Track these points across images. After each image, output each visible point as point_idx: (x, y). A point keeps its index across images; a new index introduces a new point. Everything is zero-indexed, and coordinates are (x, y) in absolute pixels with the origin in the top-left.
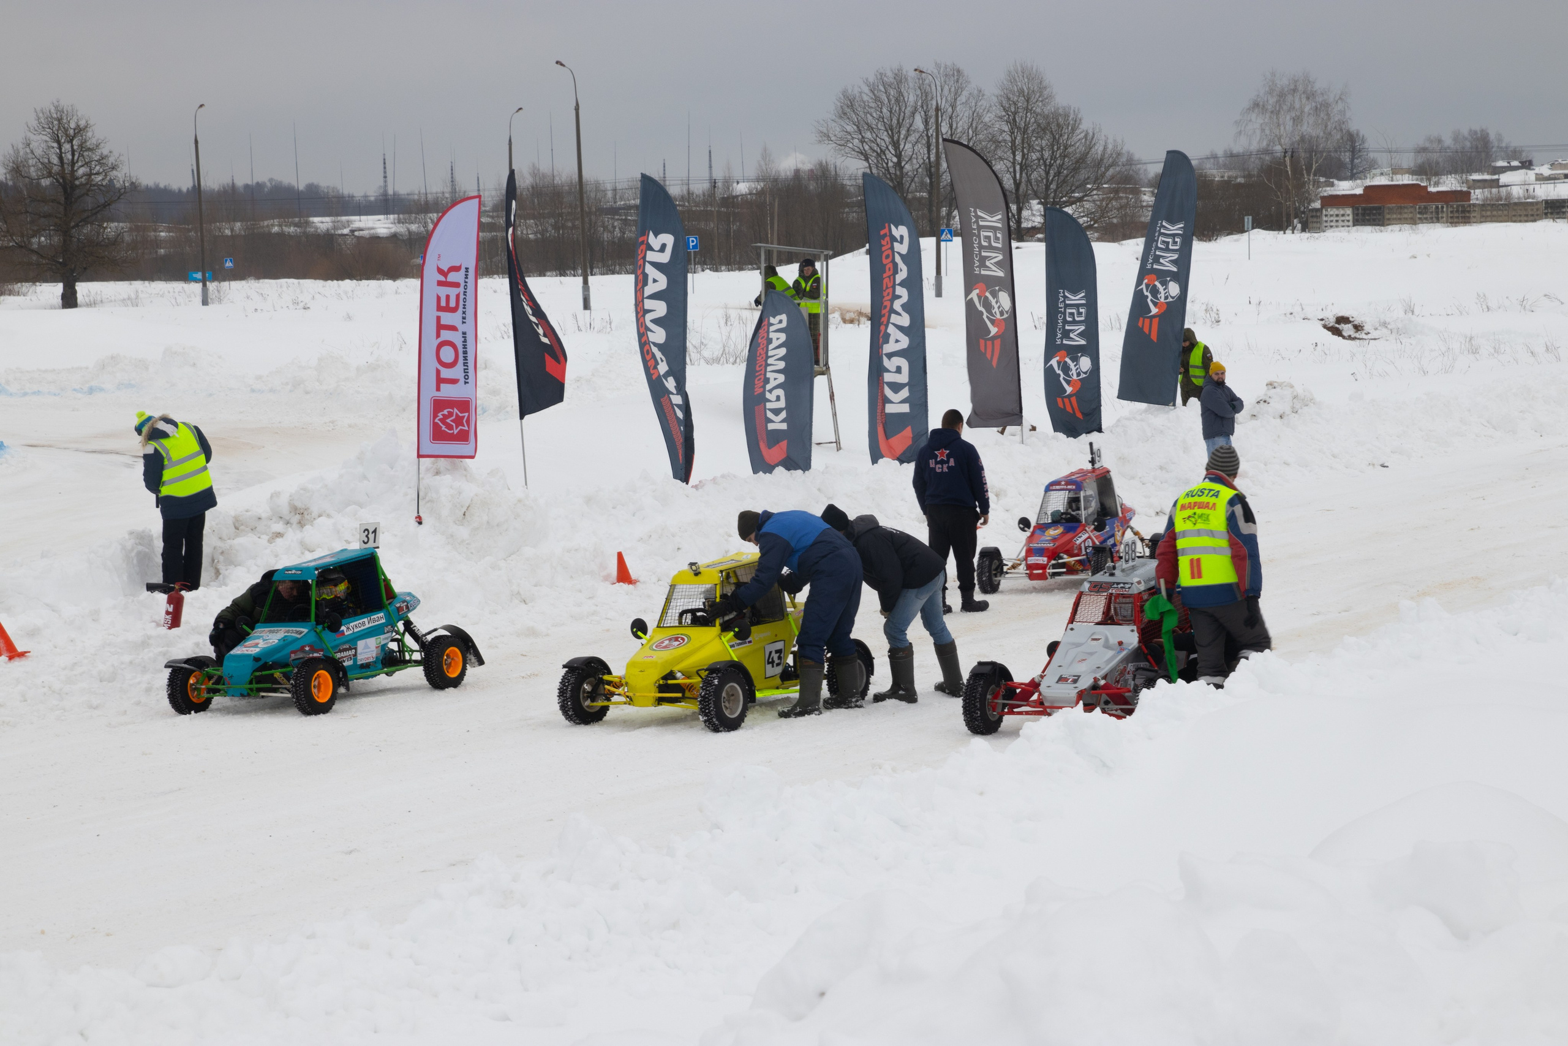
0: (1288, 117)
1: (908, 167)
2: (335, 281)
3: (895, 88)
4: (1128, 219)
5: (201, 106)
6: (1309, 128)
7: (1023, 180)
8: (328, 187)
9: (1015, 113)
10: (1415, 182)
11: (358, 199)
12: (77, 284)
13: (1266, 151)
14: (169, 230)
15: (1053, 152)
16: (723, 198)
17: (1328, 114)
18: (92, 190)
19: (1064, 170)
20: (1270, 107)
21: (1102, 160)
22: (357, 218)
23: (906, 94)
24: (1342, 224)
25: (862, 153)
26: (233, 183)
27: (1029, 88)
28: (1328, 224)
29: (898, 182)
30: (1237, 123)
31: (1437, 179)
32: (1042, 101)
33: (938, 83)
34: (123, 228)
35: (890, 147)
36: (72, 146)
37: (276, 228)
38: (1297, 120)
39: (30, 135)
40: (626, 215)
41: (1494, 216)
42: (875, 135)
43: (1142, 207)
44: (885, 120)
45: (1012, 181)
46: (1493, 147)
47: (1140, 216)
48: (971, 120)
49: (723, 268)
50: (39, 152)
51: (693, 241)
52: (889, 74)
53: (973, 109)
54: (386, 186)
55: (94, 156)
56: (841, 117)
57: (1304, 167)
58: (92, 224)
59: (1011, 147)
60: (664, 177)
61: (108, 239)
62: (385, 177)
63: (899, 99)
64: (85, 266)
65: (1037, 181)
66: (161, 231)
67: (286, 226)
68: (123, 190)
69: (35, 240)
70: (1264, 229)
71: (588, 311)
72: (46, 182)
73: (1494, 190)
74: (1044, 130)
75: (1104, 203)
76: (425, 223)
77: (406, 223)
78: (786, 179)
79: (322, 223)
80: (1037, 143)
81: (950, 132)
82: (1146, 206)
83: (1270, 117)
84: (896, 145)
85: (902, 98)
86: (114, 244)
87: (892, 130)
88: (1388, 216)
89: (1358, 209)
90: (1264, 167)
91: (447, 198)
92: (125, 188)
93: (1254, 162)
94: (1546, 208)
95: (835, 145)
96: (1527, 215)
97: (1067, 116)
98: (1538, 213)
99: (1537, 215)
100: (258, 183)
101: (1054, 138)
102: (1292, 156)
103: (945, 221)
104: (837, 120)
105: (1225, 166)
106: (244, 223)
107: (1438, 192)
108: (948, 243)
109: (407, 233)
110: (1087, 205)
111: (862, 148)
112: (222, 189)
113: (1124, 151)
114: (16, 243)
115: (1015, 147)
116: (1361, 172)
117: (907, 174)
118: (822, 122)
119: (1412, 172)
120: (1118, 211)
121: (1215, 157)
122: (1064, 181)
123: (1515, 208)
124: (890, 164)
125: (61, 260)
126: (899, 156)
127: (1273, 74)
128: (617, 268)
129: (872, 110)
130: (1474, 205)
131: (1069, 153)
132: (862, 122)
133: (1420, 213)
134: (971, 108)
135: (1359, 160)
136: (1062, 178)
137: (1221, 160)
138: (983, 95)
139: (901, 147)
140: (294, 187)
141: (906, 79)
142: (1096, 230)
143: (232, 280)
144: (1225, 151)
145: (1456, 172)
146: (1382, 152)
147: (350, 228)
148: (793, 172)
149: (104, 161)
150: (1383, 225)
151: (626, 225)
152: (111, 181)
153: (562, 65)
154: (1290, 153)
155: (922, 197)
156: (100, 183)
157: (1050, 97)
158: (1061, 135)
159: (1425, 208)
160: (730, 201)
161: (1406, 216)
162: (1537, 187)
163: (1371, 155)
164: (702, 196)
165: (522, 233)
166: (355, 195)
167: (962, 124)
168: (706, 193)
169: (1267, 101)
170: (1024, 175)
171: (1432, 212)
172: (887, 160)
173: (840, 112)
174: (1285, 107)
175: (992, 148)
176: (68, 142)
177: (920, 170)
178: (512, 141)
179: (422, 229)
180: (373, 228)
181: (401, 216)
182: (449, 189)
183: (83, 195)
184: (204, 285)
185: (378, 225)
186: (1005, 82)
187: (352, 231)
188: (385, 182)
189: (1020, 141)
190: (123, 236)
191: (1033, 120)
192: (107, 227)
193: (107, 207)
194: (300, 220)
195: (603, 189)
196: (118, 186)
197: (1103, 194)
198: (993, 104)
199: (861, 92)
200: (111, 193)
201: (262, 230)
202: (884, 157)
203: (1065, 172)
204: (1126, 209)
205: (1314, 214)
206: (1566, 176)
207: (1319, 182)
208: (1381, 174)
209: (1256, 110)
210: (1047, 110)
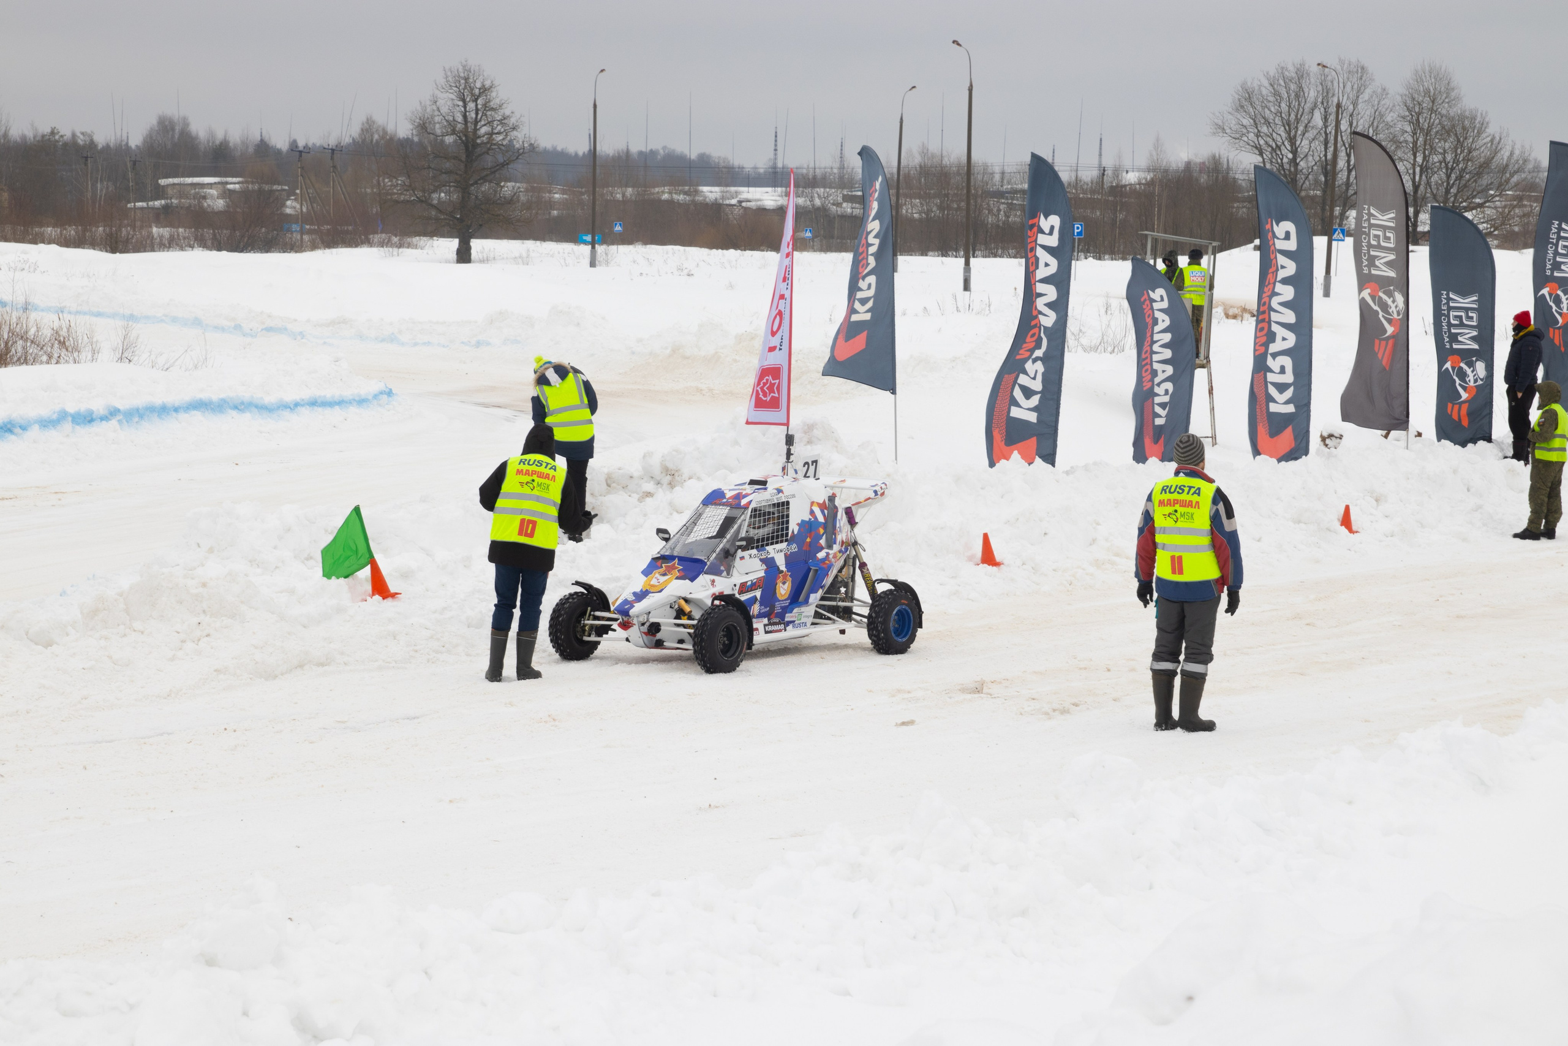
1: (1302, 164)
2: (720, 250)
3: (1296, 83)
4: (1530, 228)
5: (602, 71)
7: (1422, 183)
8: (719, 157)
9: (1419, 114)
11: (747, 170)
12: (472, 240)
14: (563, 192)
15: (1456, 156)
16: (1112, 186)
18: (493, 149)
19: (1467, 174)
21: (1507, 165)
22: (745, 189)
23: (1306, 90)
25: (1256, 148)
26: (628, 149)
27: (1435, 89)
29: (1291, 179)
32: (1448, 103)
33: (1341, 80)
34: (519, 188)
35: (1286, 143)
36: (477, 105)
37: (666, 195)
39: (437, 92)
40: (1013, 199)
42: (1271, 130)
44: (1283, 115)
45: (1410, 183)
48: (1372, 119)
49: (1107, 257)
50: (444, 110)
51: (1078, 228)
52: (1291, 68)
53: (1376, 108)
54: (776, 158)
55: (496, 116)
56: (1237, 110)
58: (490, 182)
59: (1413, 148)
61: (505, 198)
62: (776, 150)
63: (1299, 94)
64: (481, 223)
65: (1437, 184)
66: (555, 193)
67: (676, 193)
68: (522, 151)
69: (435, 196)
71: (968, 293)
72: (449, 139)
74: (1448, 132)
75: (1506, 210)
76: (812, 197)
78: (1177, 171)
79: (710, 193)
80: (1440, 145)
81: (1349, 129)
84: (1292, 140)
85: (1302, 94)
86: (510, 203)
87: (1289, 125)
91: (835, 174)
92: (524, 149)
95: (1230, 138)
97: (1473, 119)
100: (651, 150)
101: (1458, 141)
103: (1338, 221)
104: (1233, 112)
106: (636, 189)
108: (1340, 242)
110: (1488, 211)
111: (1257, 143)
112: (617, 155)
113: (1531, 159)
114: (417, 197)
115: (1417, 148)
117: (1301, 171)
118: (1218, 114)
120: (1520, 217)
122: (1465, 186)
124: (1285, 160)
125: (458, 216)
126: (1294, 152)
128: (1000, 252)
129: (1271, 105)
131: (1473, 156)
132: (1259, 116)
134: (1373, 106)
136: (1463, 182)
138: (1387, 94)
139: (1298, 143)
140: (686, 156)
141: (1308, 75)
142: (1496, 237)
143: (620, 245)
147: (738, 199)
148: (1182, 166)
149: (506, 121)
151: (1011, 209)
152: (511, 141)
153: (959, 44)
155: (1315, 196)
156: (500, 143)
157: (1458, 98)
158: (1466, 138)
160: (1119, 191)
164: (1090, 184)
165: (907, 212)
166: (744, 166)
167: (1362, 123)
168: (1094, 181)
170: (1424, 177)
172: (1283, 155)
173: (1237, 105)
175: (1393, 148)
176: (473, 101)
177: (1315, 168)
178: (904, 119)
179: (808, 203)
180: (760, 200)
182: (837, 165)
183: (484, 153)
184: (593, 247)
185: (765, 197)
186: (1411, 82)
187: (740, 202)
188: (776, 154)
189: (1422, 143)
190: (519, 196)
191: (1437, 121)
192: (504, 186)
193: (506, 167)
194: (690, 189)
195: (991, 172)
196: (517, 146)
197: (1506, 201)
198: (1396, 103)
199: (1260, 86)
200: (510, 153)
201: (652, 197)
202: (1279, 153)
203: (1467, 176)
204: (1529, 217)
210: (1453, 112)
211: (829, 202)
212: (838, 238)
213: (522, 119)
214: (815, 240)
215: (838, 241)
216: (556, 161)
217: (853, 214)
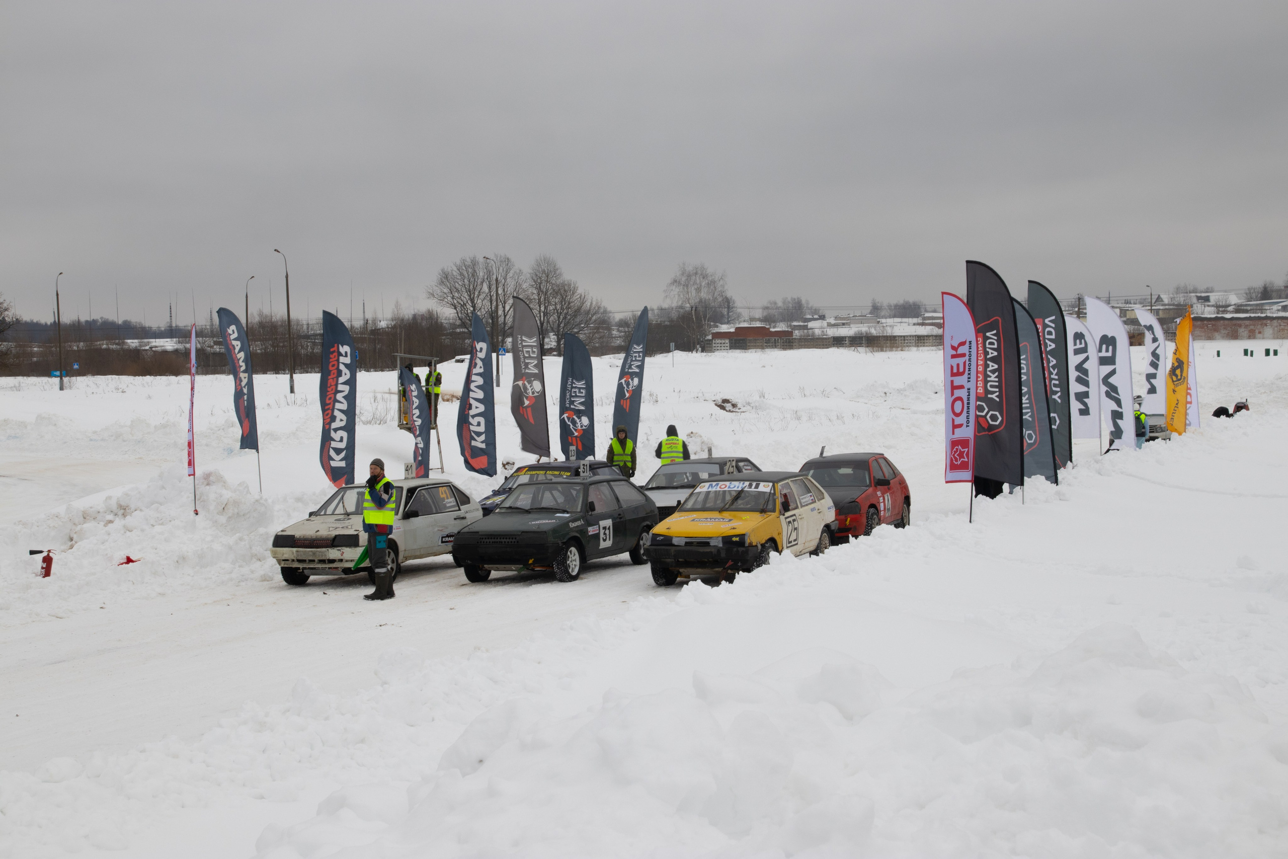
0: (693, 288)
1: (479, 313)
2: (141, 377)
3: (472, 268)
4: (605, 344)
5: (61, 273)
6: (704, 295)
7: (545, 322)
8: (136, 322)
9: (540, 283)
10: (763, 326)
11: (154, 329)
13: (681, 307)
14: (39, 347)
15: (562, 306)
16: (372, 330)
17: (715, 287)
19: (568, 315)
20: (683, 282)
21: (589, 310)
22: (154, 340)
23: (478, 272)
24: (723, 348)
25: (453, 305)
26: (79, 320)
27: (548, 270)
28: (716, 348)
29: (473, 321)
30: (665, 291)
31: (774, 324)
32: (555, 277)
33: (497, 266)
34: (11, 345)
35: (469, 302)
37: (105, 346)
38: (698, 290)
40: (315, 339)
41: (806, 345)
42: (460, 295)
43: (613, 337)
44: (466, 286)
46: (804, 307)
47: (611, 343)
48: (515, 287)
49: (372, 370)
52: (468, 260)
53: (517, 281)
54: (171, 322)
56: (440, 284)
57: (702, 316)
59: (539, 302)
62: (171, 316)
63: (474, 274)
65: (553, 322)
66: (34, 348)
67: (110, 344)
68: (12, 323)
70: (681, 351)
71: (293, 394)
73: (805, 331)
74: (557, 293)
75: (591, 335)
77: (183, 343)
78: (408, 320)
79: (133, 343)
80: (553, 300)
81: (503, 293)
82: (615, 337)
83: (683, 288)
84: (472, 300)
85: (476, 274)
86: (6, 355)
87: (470, 292)
88: (749, 344)
89: (732, 340)
90: (680, 316)
91: (208, 329)
93: (674, 313)
94: (834, 341)
95: (437, 300)
96: (823, 345)
97: (569, 285)
99: (829, 345)
100: (93, 320)
101: (563, 298)
102: (696, 310)
103: (501, 344)
104: (438, 286)
105: (658, 315)
106: (85, 343)
107: (775, 331)
108: (504, 356)
109: (184, 349)
110: (582, 336)
111: (452, 302)
112: (73, 323)
113: (602, 306)
115: (541, 303)
116: (733, 320)
117: (478, 317)
118: (429, 287)
119: (761, 320)
121: (653, 310)
122: (568, 322)
123: (817, 341)
124: (469, 311)
126: (474, 307)
127: (684, 264)
128: (310, 370)
129: (459, 280)
130: (795, 339)
131: (571, 306)
132: (452, 287)
133: (766, 343)
134: (515, 280)
135: (732, 313)
136: (567, 320)
137: (656, 312)
138: (522, 273)
139: (475, 301)
140: (116, 322)
141: (478, 263)
143: (76, 376)
144: (658, 308)
145: (784, 321)
146: (745, 308)
147: (150, 346)
148: (411, 317)
150: (746, 349)
151: (314, 345)
152: (4, 318)
153: (278, 251)
154: (694, 309)
155: (487, 331)
157: (560, 274)
158: (566, 296)
159: (769, 340)
160: (376, 332)
161: (758, 344)
162: (828, 330)
163: (739, 310)
164: (359, 329)
165: (253, 349)
166: (153, 327)
167: (510, 289)
168: (362, 327)
169: (681, 279)
171: (772, 343)
172: (467, 309)
173: (440, 281)
174: (691, 283)
177: (486, 315)
178: (248, 295)
180: (161, 346)
181: (180, 339)
182: (209, 324)
184: (61, 379)
185: (166, 344)
186: (535, 266)
187: (151, 348)
188: (171, 319)
189: (543, 299)
190: (11, 351)
191: (550, 287)
194: (119, 341)
195: (301, 324)
196: (8, 321)
197: (590, 330)
198: (528, 278)
199: (452, 270)
201: (96, 347)
202: (465, 307)
203: (569, 317)
204: (603, 339)
205: (708, 342)
206: (843, 324)
207: (710, 325)
208: (744, 321)
209: (675, 284)
210: (559, 281)
211: (206, 346)
212: (212, 366)
213: (11, 304)
215: (213, 368)
216: (33, 330)
217: (221, 352)
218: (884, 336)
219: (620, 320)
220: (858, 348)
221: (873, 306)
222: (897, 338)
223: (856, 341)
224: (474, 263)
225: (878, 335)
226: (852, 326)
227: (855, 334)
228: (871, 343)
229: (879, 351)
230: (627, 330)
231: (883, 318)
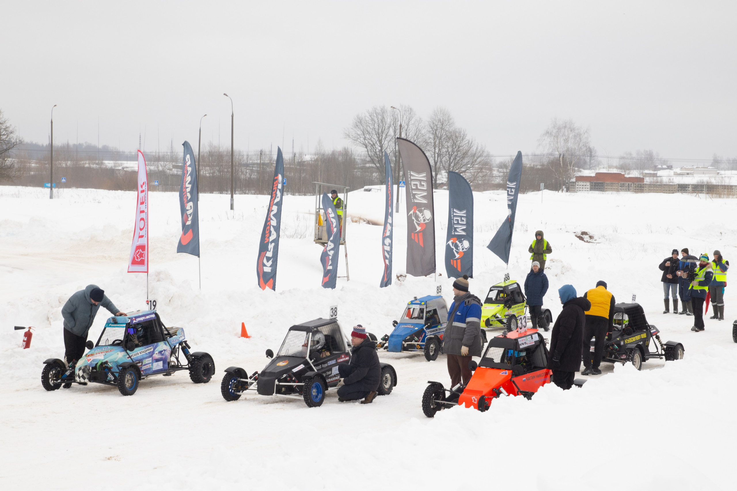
0: (562, 139)
2: (114, 191)
3: (381, 115)
4: (486, 182)
5: (55, 106)
6: (570, 145)
7: (438, 161)
8: (113, 147)
9: (436, 130)
10: (619, 172)
11: (126, 153)
13: (551, 154)
14: (36, 163)
15: (453, 149)
16: (299, 162)
17: (580, 139)
18: (0, 143)
20: (553, 134)
21: (475, 154)
22: (126, 162)
23: (386, 119)
24: (584, 189)
25: (364, 144)
26: (68, 143)
27: (443, 119)
28: (579, 189)
30: (538, 140)
31: (629, 171)
32: (449, 125)
33: (402, 114)
34: (14, 161)
35: (378, 142)
37: (87, 165)
38: (566, 141)
40: (253, 167)
41: (655, 190)
42: (370, 137)
43: (493, 177)
44: (376, 130)
45: (433, 161)
46: (654, 158)
47: (492, 181)
48: (416, 132)
49: (297, 194)
52: (379, 109)
53: (417, 127)
54: (140, 148)
55: (2, 127)
56: (355, 127)
57: (568, 162)
59: (434, 145)
60: (271, 151)
61: (7, 166)
62: (140, 144)
65: (445, 161)
66: (33, 164)
67: (92, 164)
68: (15, 143)
70: (549, 190)
71: (232, 211)
73: (655, 178)
74: (449, 138)
75: (475, 174)
76: (158, 166)
77: (149, 165)
78: (328, 155)
79: (109, 164)
80: (446, 144)
81: (406, 136)
82: (495, 176)
83: (554, 138)
84: (380, 141)
85: (384, 120)
86: (9, 168)
87: (379, 135)
88: (606, 187)
89: (593, 183)
90: (550, 161)
91: (169, 155)
92: (16, 142)
93: (545, 159)
94: (678, 188)
95: (352, 140)
96: (669, 190)
97: (460, 133)
98: (675, 189)
99: (674, 191)
100: (80, 144)
101: (454, 142)
102: (563, 157)
103: (401, 178)
104: (353, 128)
105: (531, 160)
106: (72, 162)
107: (630, 178)
108: (403, 188)
109: (149, 170)
110: (468, 174)
111: (364, 142)
112: (63, 146)
113: (486, 151)
115: (436, 146)
116: (594, 166)
118: (346, 129)
119: (616, 167)
121: (527, 155)
122: (457, 163)
123: (664, 187)
124: (377, 150)
126: (381, 146)
127: (556, 119)
128: (247, 192)
129: (370, 125)
130: (646, 184)
131: (460, 150)
132: (365, 130)
133: (621, 186)
135: (593, 161)
136: (456, 161)
137: (530, 157)
138: (422, 121)
139: (383, 143)
140: (97, 146)
141: (387, 112)
143: (64, 188)
144: (532, 154)
145: (638, 169)
146: (604, 157)
147: (122, 167)
148: (330, 152)
149: (7, 129)
150: (604, 191)
151: (252, 172)
152: (10, 139)
153: (226, 95)
154: (562, 156)
156: (4, 139)
158: (457, 141)
159: (623, 184)
160: (302, 164)
161: (614, 187)
162: (674, 178)
163: (599, 159)
164: (288, 161)
165: (203, 173)
166: (125, 151)
167: (411, 134)
168: (291, 159)
169: (553, 131)
171: (626, 186)
172: (376, 148)
173: (355, 125)
174: (561, 134)
175: (425, 145)
177: (391, 154)
178: (201, 129)
179: (156, 169)
182: (170, 151)
184: (51, 189)
186: (432, 115)
187: (123, 168)
188: (140, 146)
189: (438, 143)
190: (14, 165)
191: (444, 133)
192: (6, 160)
193: (7, 151)
194: (99, 162)
195: (242, 154)
196: (13, 141)
197: (475, 170)
198: (426, 125)
199: (365, 116)
200: (10, 144)
201: (81, 166)
202: (374, 147)
203: (458, 158)
204: (485, 177)
205: (572, 184)
206: (688, 174)
207: (575, 170)
208: (604, 168)
209: (547, 135)
210: (451, 129)
211: (166, 168)
212: (171, 185)
213: (15, 128)
214: (160, 186)
216: (32, 150)
217: (178, 174)
218: (722, 186)
219: (500, 163)
220: (700, 194)
221: (714, 160)
222: (734, 188)
223: (697, 188)
224: (383, 111)
225: (717, 184)
226: (695, 175)
227: (697, 183)
228: (710, 191)
229: (717, 198)
230: (505, 171)
231: (722, 170)
